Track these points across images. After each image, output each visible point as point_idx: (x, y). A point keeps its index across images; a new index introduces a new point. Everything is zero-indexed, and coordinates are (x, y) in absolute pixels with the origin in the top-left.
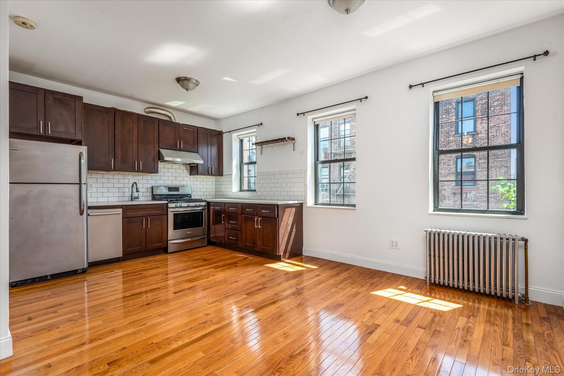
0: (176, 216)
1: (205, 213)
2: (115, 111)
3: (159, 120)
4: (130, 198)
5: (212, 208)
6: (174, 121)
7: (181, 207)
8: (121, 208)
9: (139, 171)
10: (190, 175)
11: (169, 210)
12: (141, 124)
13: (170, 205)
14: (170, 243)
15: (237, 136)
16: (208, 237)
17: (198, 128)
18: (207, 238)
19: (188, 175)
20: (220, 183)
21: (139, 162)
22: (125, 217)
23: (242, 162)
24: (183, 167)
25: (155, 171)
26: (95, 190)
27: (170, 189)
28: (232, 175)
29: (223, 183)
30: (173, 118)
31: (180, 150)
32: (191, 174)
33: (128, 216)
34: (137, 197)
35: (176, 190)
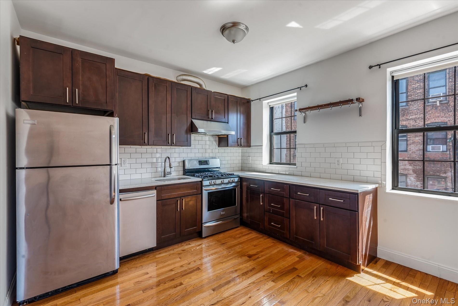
0: (210, 194)
1: (238, 190)
2: (148, 78)
3: (192, 88)
4: (163, 173)
5: (244, 184)
6: (205, 88)
7: (215, 184)
8: (156, 189)
9: (172, 144)
10: (219, 147)
11: (204, 188)
12: (175, 92)
13: (206, 183)
14: (205, 227)
15: (267, 104)
16: (240, 216)
17: (228, 96)
18: (239, 218)
19: (217, 146)
20: (247, 154)
21: (172, 135)
22: (159, 200)
23: (272, 132)
24: (212, 139)
25: (188, 144)
26: (128, 166)
27: (201, 163)
28: (262, 146)
29: (251, 154)
30: (203, 85)
31: (211, 120)
33: (163, 198)
34: (170, 172)
35: (206, 164)
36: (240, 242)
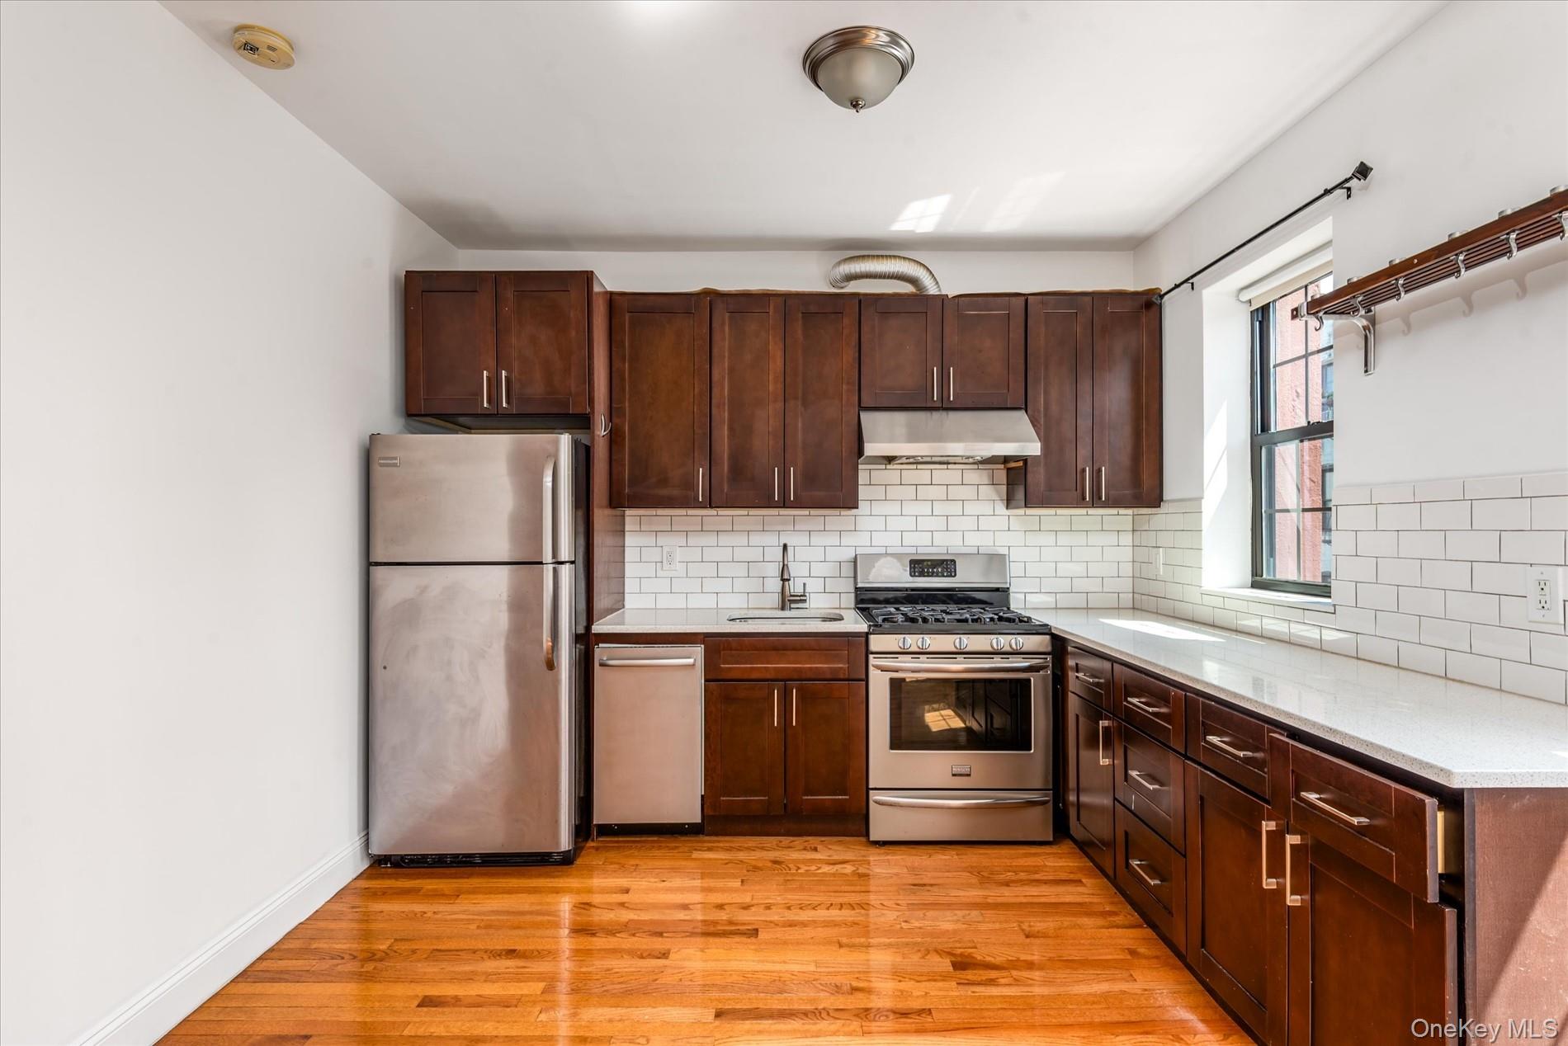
1: (1038, 688)
2: (712, 304)
3: (860, 300)
6: (932, 290)
7: (923, 652)
9: (786, 504)
10: (1008, 508)
11: (874, 662)
12: (798, 328)
13: (877, 642)
14: (881, 803)
16: (1055, 800)
17: (1027, 301)
18: (1051, 806)
19: (1001, 508)
20: (1148, 539)
21: (785, 472)
22: (713, 677)
23: (1265, 427)
24: (974, 476)
25: (845, 498)
27: (919, 566)
28: (1201, 499)
29: (1164, 539)
30: (927, 281)
31: (945, 407)
32: (1009, 502)
33: (725, 675)
34: (801, 596)
35: (942, 572)
36: (990, 900)
